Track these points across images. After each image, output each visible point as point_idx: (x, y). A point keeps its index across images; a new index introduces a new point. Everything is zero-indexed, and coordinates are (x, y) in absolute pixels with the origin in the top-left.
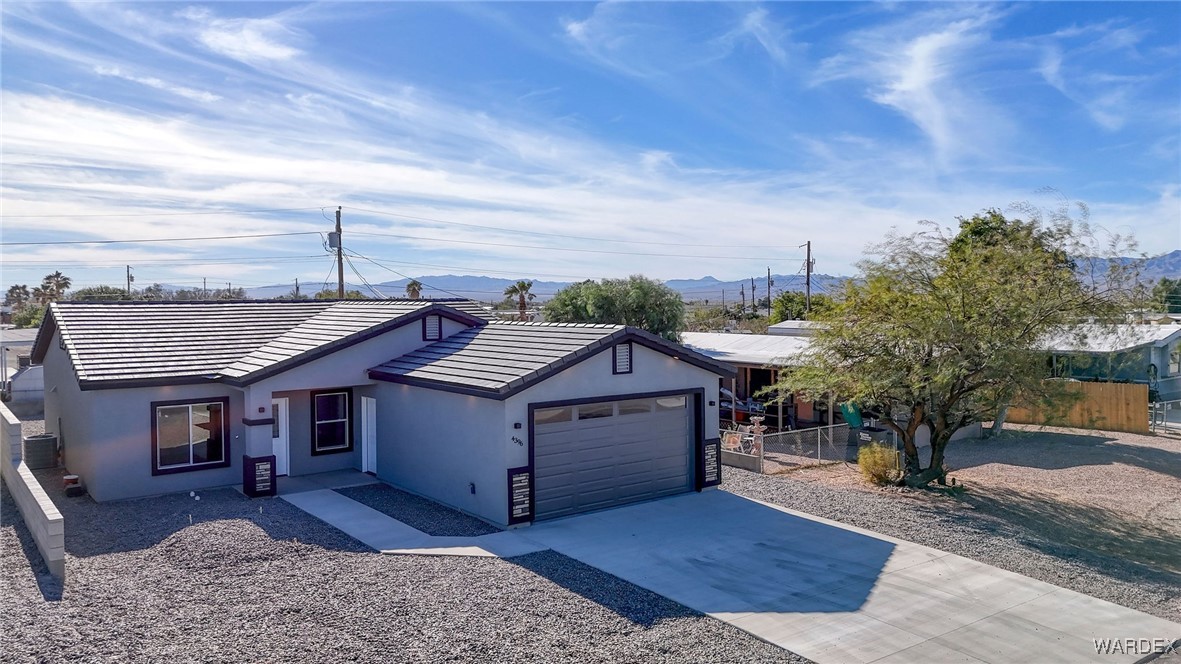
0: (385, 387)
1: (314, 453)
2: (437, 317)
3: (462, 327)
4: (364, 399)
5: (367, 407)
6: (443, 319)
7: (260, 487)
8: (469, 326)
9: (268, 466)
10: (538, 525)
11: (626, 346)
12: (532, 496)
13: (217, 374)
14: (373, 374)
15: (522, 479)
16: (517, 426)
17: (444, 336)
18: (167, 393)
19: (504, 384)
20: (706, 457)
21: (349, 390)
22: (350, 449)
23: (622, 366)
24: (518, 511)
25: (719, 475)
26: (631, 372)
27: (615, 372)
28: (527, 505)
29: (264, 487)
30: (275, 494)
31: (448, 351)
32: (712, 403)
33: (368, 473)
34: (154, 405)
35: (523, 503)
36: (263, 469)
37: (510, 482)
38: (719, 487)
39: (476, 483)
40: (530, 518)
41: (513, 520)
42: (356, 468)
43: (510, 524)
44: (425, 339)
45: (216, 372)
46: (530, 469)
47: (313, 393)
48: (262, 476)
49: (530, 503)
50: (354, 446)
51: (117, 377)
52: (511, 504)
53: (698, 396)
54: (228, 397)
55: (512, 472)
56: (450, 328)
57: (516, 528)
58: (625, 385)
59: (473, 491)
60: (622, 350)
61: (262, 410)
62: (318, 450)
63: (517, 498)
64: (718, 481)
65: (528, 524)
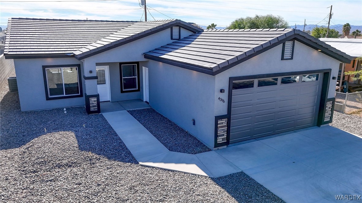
0: (151, 62)
1: (122, 92)
2: (178, 28)
3: (190, 33)
4: (144, 68)
5: (145, 71)
6: (182, 29)
7: (92, 109)
8: (194, 32)
9: (96, 99)
10: (231, 147)
11: (291, 42)
12: (228, 132)
13: (73, 53)
14: (146, 56)
15: (223, 122)
16: (222, 91)
17: (182, 38)
18: (49, 61)
19: (216, 65)
20: (327, 108)
21: (138, 63)
22: (139, 90)
23: (287, 55)
24: (220, 140)
25: (331, 118)
26: (292, 58)
27: (282, 59)
28: (226, 137)
29: (94, 109)
30: (100, 112)
31: (183, 45)
32: (334, 78)
33: (146, 102)
34: (44, 67)
35: (223, 135)
36: (93, 101)
37: (216, 124)
38: (330, 124)
39: (195, 119)
40: (227, 143)
41: (217, 145)
42: (141, 100)
43: (215, 147)
44: (172, 39)
45: (72, 52)
46: (228, 116)
47: (121, 64)
48: (93, 104)
49: (227, 136)
50: (140, 89)
51: (22, 53)
52: (216, 136)
53: (326, 74)
54: (80, 64)
55: (218, 118)
56: (185, 33)
57: (218, 149)
58: (287, 67)
59: (194, 124)
60: (288, 44)
61: (91, 72)
62: (124, 90)
63: (220, 132)
64: (331, 121)
65: (225, 147)
